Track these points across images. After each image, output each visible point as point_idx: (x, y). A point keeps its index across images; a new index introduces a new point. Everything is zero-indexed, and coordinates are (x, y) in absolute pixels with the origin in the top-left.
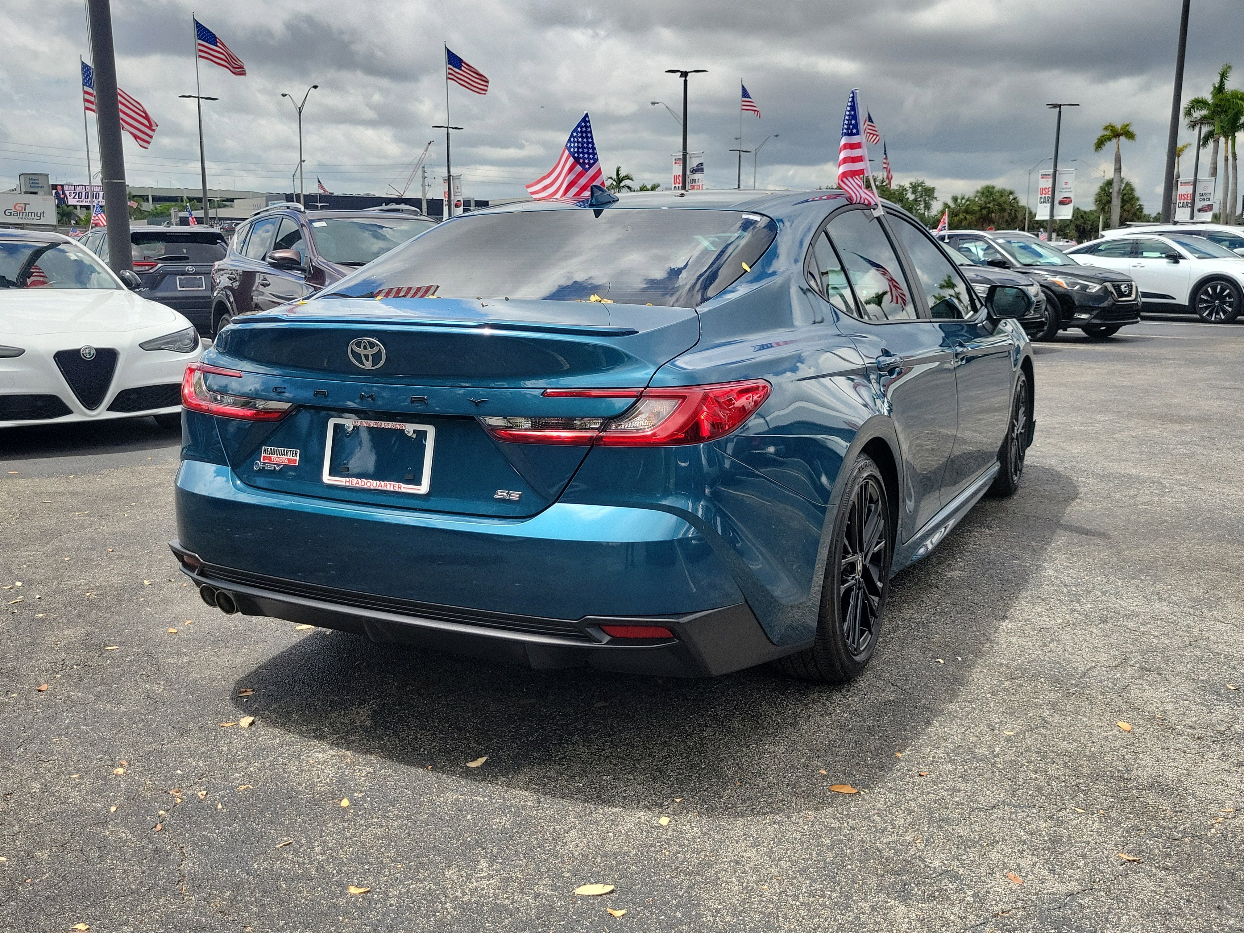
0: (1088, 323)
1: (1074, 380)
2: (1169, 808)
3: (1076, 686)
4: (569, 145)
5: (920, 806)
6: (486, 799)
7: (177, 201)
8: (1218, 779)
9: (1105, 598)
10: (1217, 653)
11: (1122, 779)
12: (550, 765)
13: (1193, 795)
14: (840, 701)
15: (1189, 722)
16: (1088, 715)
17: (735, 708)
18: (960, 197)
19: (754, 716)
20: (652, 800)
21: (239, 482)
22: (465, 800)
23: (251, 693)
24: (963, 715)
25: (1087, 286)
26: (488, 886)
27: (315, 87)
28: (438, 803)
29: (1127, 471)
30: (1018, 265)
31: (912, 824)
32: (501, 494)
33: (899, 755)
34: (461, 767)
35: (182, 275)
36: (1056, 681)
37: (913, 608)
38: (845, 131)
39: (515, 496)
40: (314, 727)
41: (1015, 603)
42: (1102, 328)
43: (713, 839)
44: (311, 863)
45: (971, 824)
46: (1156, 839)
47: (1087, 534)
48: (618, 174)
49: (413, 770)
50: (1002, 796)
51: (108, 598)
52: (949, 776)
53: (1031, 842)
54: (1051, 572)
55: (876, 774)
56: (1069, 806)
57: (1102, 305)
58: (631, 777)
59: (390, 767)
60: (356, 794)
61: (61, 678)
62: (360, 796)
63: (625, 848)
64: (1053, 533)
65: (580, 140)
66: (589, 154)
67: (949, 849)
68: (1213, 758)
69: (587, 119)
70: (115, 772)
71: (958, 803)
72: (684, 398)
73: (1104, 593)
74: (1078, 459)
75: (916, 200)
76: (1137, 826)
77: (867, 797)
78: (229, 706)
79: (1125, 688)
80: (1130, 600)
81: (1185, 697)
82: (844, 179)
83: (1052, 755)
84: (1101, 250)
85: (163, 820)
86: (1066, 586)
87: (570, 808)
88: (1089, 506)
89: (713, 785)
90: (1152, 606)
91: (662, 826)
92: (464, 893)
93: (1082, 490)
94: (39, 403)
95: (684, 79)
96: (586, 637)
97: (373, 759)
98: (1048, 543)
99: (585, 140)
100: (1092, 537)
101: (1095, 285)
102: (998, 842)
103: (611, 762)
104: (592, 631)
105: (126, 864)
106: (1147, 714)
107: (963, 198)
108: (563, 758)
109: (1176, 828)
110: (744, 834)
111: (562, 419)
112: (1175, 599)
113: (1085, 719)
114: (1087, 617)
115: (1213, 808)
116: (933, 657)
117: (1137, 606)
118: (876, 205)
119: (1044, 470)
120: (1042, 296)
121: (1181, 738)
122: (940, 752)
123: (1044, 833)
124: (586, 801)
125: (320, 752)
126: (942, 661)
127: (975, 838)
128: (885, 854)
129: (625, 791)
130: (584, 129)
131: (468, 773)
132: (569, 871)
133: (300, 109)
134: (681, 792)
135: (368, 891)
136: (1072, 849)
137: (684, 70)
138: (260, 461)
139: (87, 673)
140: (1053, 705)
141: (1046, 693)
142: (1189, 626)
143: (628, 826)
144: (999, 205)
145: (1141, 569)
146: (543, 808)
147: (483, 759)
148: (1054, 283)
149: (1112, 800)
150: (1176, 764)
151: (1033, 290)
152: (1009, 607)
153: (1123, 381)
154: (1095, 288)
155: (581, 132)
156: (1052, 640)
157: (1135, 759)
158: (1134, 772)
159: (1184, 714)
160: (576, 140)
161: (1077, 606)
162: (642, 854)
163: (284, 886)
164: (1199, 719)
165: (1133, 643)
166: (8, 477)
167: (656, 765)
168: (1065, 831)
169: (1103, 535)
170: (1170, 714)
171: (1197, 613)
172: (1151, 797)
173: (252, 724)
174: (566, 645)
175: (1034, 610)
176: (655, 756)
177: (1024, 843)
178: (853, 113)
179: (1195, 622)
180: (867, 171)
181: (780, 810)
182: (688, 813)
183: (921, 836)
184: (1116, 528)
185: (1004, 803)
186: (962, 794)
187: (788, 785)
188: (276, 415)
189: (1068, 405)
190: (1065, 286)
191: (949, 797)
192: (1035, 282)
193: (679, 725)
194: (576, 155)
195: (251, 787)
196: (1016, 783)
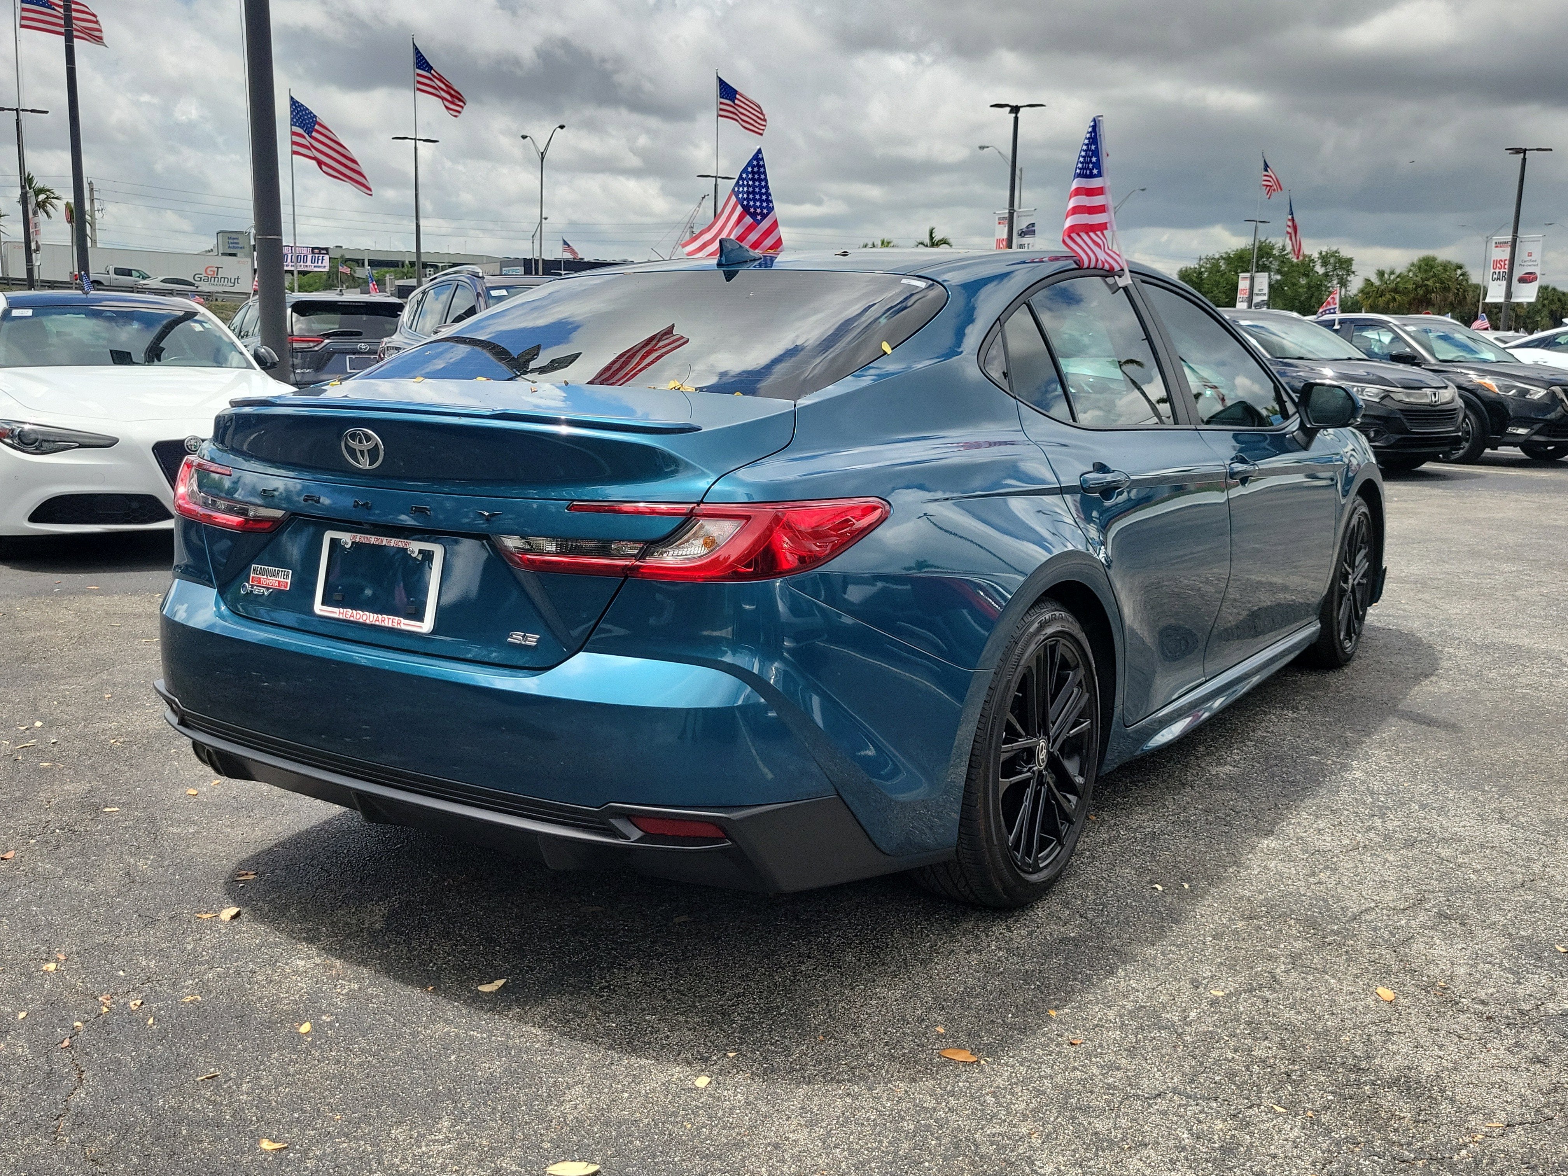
0: (1526, 441)
1: (1486, 516)
2: (1409, 1115)
3: (1337, 933)
4: (736, 189)
5: (1055, 1087)
6: (485, 1035)
7: (398, 266)
8: (1497, 1078)
9: (1422, 814)
10: (1558, 899)
11: (1358, 1069)
12: (585, 995)
13: (1451, 1099)
14: (1001, 934)
15: (1482, 994)
16: (1340, 975)
17: (856, 936)
18: (1387, 271)
19: (878, 947)
20: (698, 1051)
21: (223, 608)
22: (457, 1035)
23: (252, 877)
24: (1162, 964)
25: (1527, 391)
26: (439, 1152)
27: (562, 127)
28: (422, 1037)
29: (1518, 642)
30: (1433, 361)
31: (1035, 1111)
32: (516, 637)
33: (1053, 1013)
34: (470, 991)
35: (354, 354)
36: (1310, 923)
37: (1147, 813)
38: (1078, 171)
39: (532, 640)
40: (310, 925)
41: (1291, 813)
42: (1549, 448)
43: (758, 1112)
44: (230, 1104)
45: (1117, 1116)
46: (1376, 1158)
47: (1429, 725)
48: (931, 238)
49: (408, 991)
50: (1176, 1080)
51: (135, 747)
52: (1112, 1047)
53: (1194, 1148)
54: (1358, 774)
55: (1012, 1037)
56: (1266, 1102)
57: (1548, 417)
58: (682, 1018)
59: (381, 985)
60: (324, 1018)
61: (35, 844)
62: (329, 1020)
63: (638, 1115)
64: (1382, 720)
65: (751, 183)
66: (761, 201)
67: (1073, 1151)
68: (1498, 1048)
69: (760, 156)
70: (44, 968)
71: (1110, 1086)
72: (748, 518)
73: (1423, 807)
74: (1453, 622)
75: (1326, 275)
76: (1355, 1138)
77: (987, 1069)
78: (218, 893)
79: (1407, 941)
80: (1457, 819)
81: (1489, 959)
82: (1074, 235)
83: (1267, 1028)
84: (1560, 344)
85: (76, 1034)
86: (1372, 794)
87: (587, 1056)
88: (1446, 685)
89: (786, 1038)
90: (1486, 828)
91: (697, 1089)
92: (404, 1160)
93: (1445, 664)
94: (135, 505)
95: (1014, 115)
96: (611, 830)
97: (365, 972)
98: (1369, 735)
99: (757, 183)
100: (1435, 729)
101: (1539, 389)
102: (1146, 1145)
103: (664, 997)
104: (620, 824)
105: (6, 1088)
106: (1425, 979)
107: (1392, 273)
108: (606, 987)
109: (1410, 1144)
110: (802, 1108)
111: (599, 541)
112: (1522, 819)
113: (1332, 981)
114: (1387, 837)
115: (1474, 1121)
116: (1151, 882)
117: (1464, 827)
118: (1122, 270)
119: (1400, 634)
120: (1460, 403)
121: (1462, 1017)
122: (1111, 1014)
123: (1216, 1137)
124: (611, 1047)
125: (304, 958)
126: (1160, 888)
127: (1116, 1137)
128: (983, 1150)
129: (668, 1037)
130: (756, 169)
131: (477, 1000)
132: (551, 1141)
133: (542, 153)
134: (741, 1044)
135: (284, 1148)
136: (1248, 1164)
137: (1015, 104)
138: (248, 582)
139: (68, 839)
140: (1294, 958)
141: (1292, 941)
142: (1529, 859)
143: (653, 1085)
144: (1441, 282)
145: (1489, 776)
146: (553, 1052)
147: (500, 983)
148: (1480, 386)
149: (1330, 1097)
150: (1441, 1053)
151: (1447, 395)
152: (1281, 817)
153: (1556, 520)
154: (1538, 393)
155: (753, 173)
156: (1326, 868)
157: (1385, 1043)
158: (1377, 1061)
159: (1478, 983)
160: (745, 183)
161: (1378, 822)
162: (656, 1124)
163: (184, 1132)
164: (1498, 991)
165: (1440, 879)
166: (84, 593)
167: (722, 1006)
168: (1248, 1137)
169: (1452, 727)
170: (1458, 981)
171: (1549, 841)
172: (1389, 1098)
173: (237, 916)
174: (585, 840)
175: (1315, 826)
176: (725, 993)
177: (1184, 1149)
178: (1093, 147)
179: (1540, 854)
180: (1111, 226)
181: (863, 1078)
182: (738, 1072)
183: (1041, 1128)
184: (1474, 717)
185: (1175, 1091)
186: (1119, 1074)
187: (887, 1044)
188: (267, 525)
189: (1466, 549)
190: (1497, 390)
191: (1101, 1077)
192: (1450, 384)
193: (773, 953)
194: (745, 203)
195: (200, 998)
196: (1202, 1064)
